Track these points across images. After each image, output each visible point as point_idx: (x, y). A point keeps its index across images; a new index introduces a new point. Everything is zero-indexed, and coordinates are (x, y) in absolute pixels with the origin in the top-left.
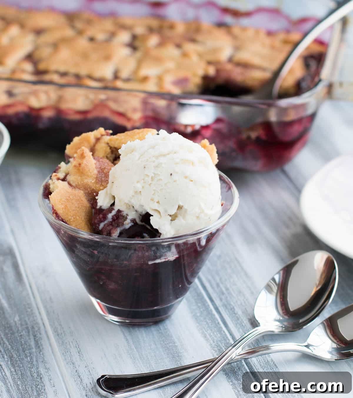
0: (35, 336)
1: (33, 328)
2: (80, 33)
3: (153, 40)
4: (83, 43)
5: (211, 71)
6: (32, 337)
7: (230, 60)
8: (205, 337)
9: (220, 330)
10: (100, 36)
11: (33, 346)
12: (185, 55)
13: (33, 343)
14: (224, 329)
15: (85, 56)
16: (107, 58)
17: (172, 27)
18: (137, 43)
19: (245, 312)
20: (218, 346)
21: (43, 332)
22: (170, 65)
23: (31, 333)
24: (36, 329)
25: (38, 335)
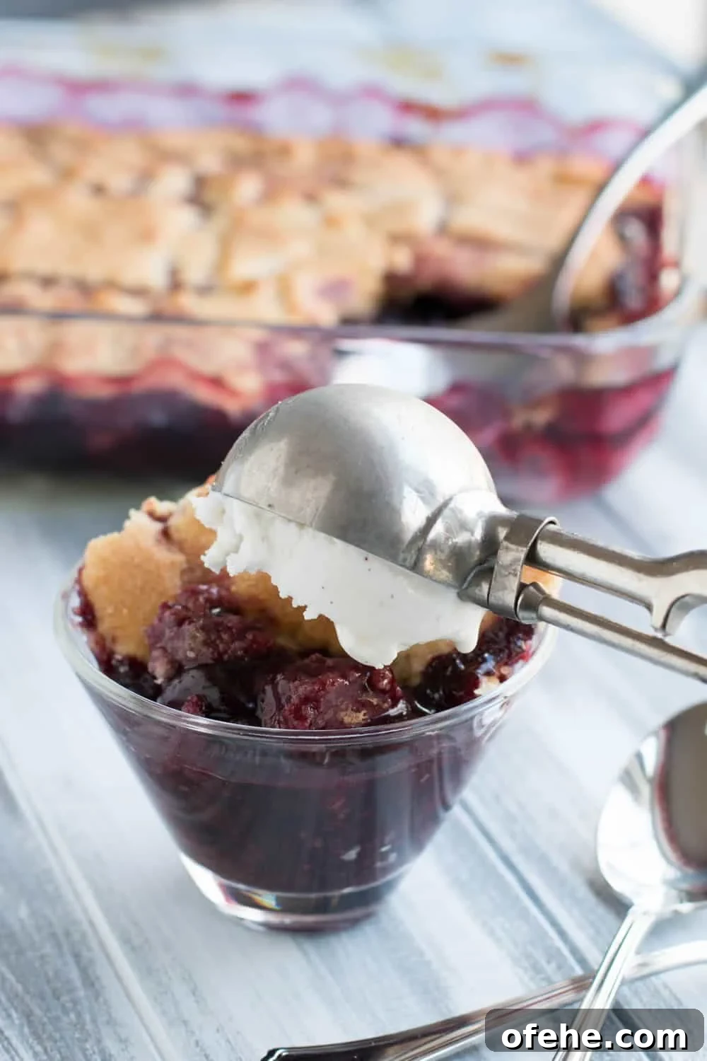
0: (77, 956)
1: (68, 934)
2: (67, 174)
3: (248, 188)
4: (78, 200)
5: (402, 260)
6: (70, 959)
7: (443, 230)
8: (492, 933)
9: (524, 914)
10: (119, 181)
11: (78, 983)
12: (331, 222)
13: (74, 974)
14: (534, 910)
15: (91, 233)
16: (147, 236)
17: (284, 151)
18: (211, 195)
19: (576, 864)
20: (528, 956)
21: (94, 944)
22: (300, 248)
23: (66, 948)
24: (76, 937)
25: (85, 953)
